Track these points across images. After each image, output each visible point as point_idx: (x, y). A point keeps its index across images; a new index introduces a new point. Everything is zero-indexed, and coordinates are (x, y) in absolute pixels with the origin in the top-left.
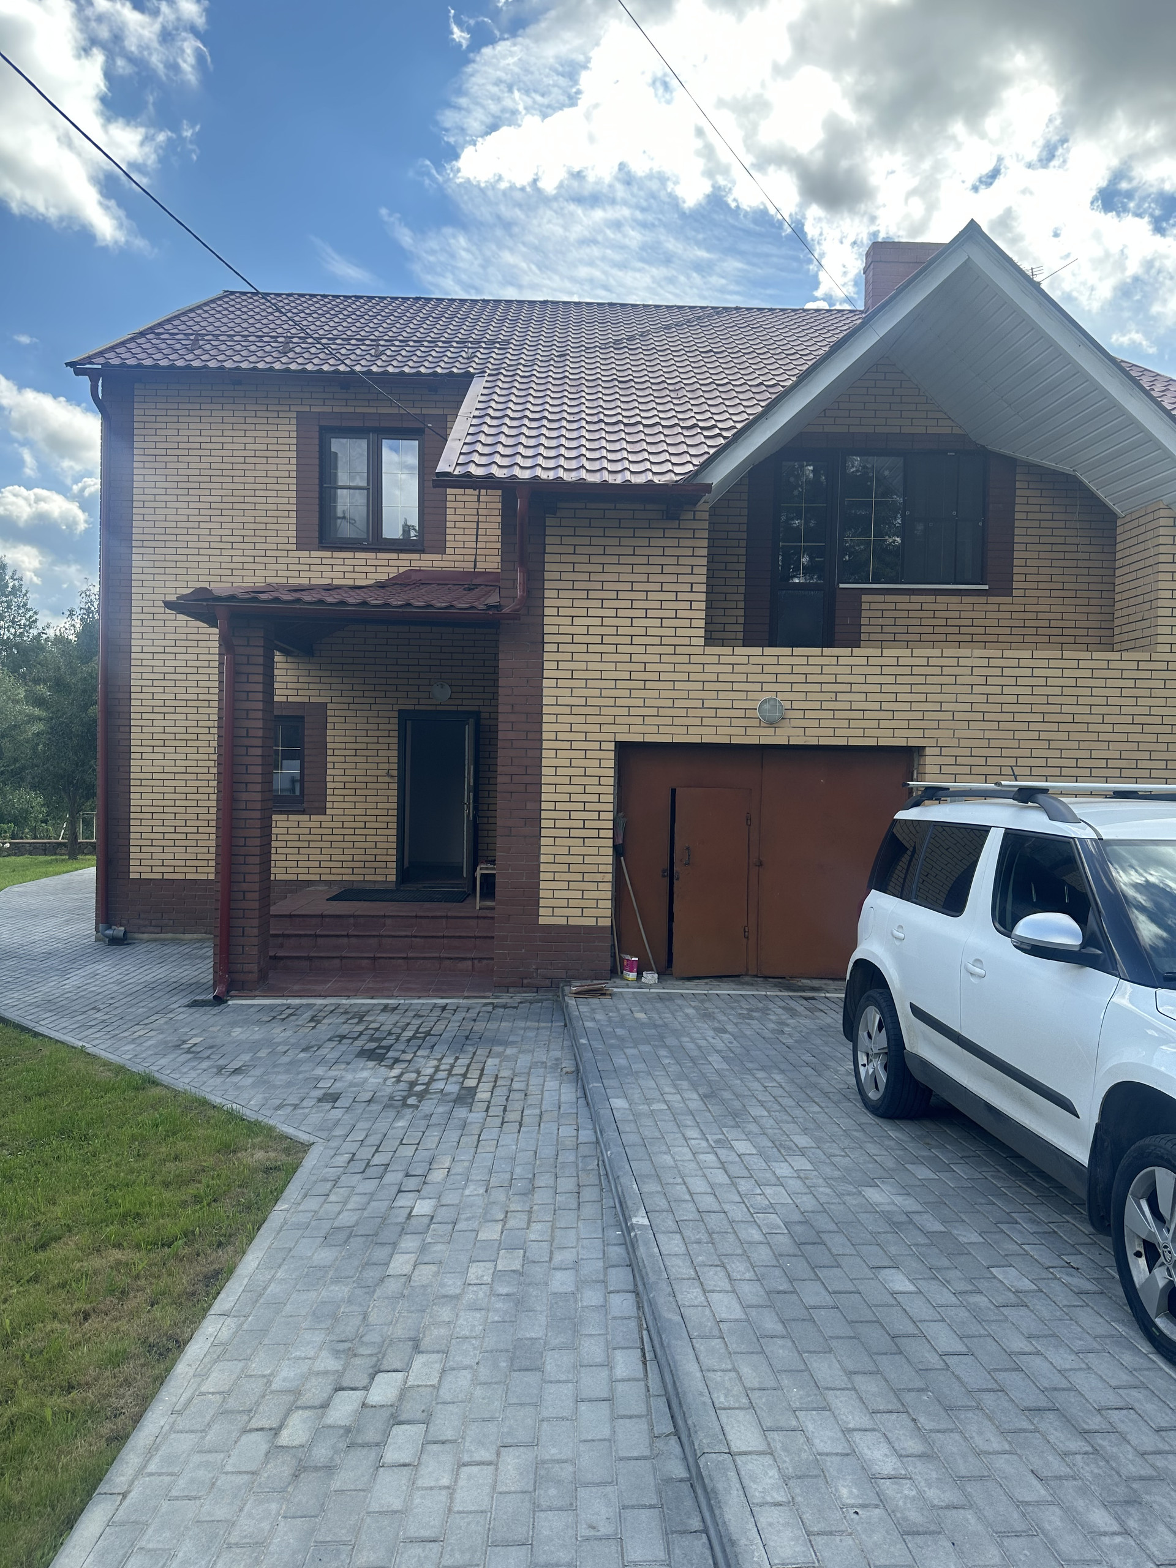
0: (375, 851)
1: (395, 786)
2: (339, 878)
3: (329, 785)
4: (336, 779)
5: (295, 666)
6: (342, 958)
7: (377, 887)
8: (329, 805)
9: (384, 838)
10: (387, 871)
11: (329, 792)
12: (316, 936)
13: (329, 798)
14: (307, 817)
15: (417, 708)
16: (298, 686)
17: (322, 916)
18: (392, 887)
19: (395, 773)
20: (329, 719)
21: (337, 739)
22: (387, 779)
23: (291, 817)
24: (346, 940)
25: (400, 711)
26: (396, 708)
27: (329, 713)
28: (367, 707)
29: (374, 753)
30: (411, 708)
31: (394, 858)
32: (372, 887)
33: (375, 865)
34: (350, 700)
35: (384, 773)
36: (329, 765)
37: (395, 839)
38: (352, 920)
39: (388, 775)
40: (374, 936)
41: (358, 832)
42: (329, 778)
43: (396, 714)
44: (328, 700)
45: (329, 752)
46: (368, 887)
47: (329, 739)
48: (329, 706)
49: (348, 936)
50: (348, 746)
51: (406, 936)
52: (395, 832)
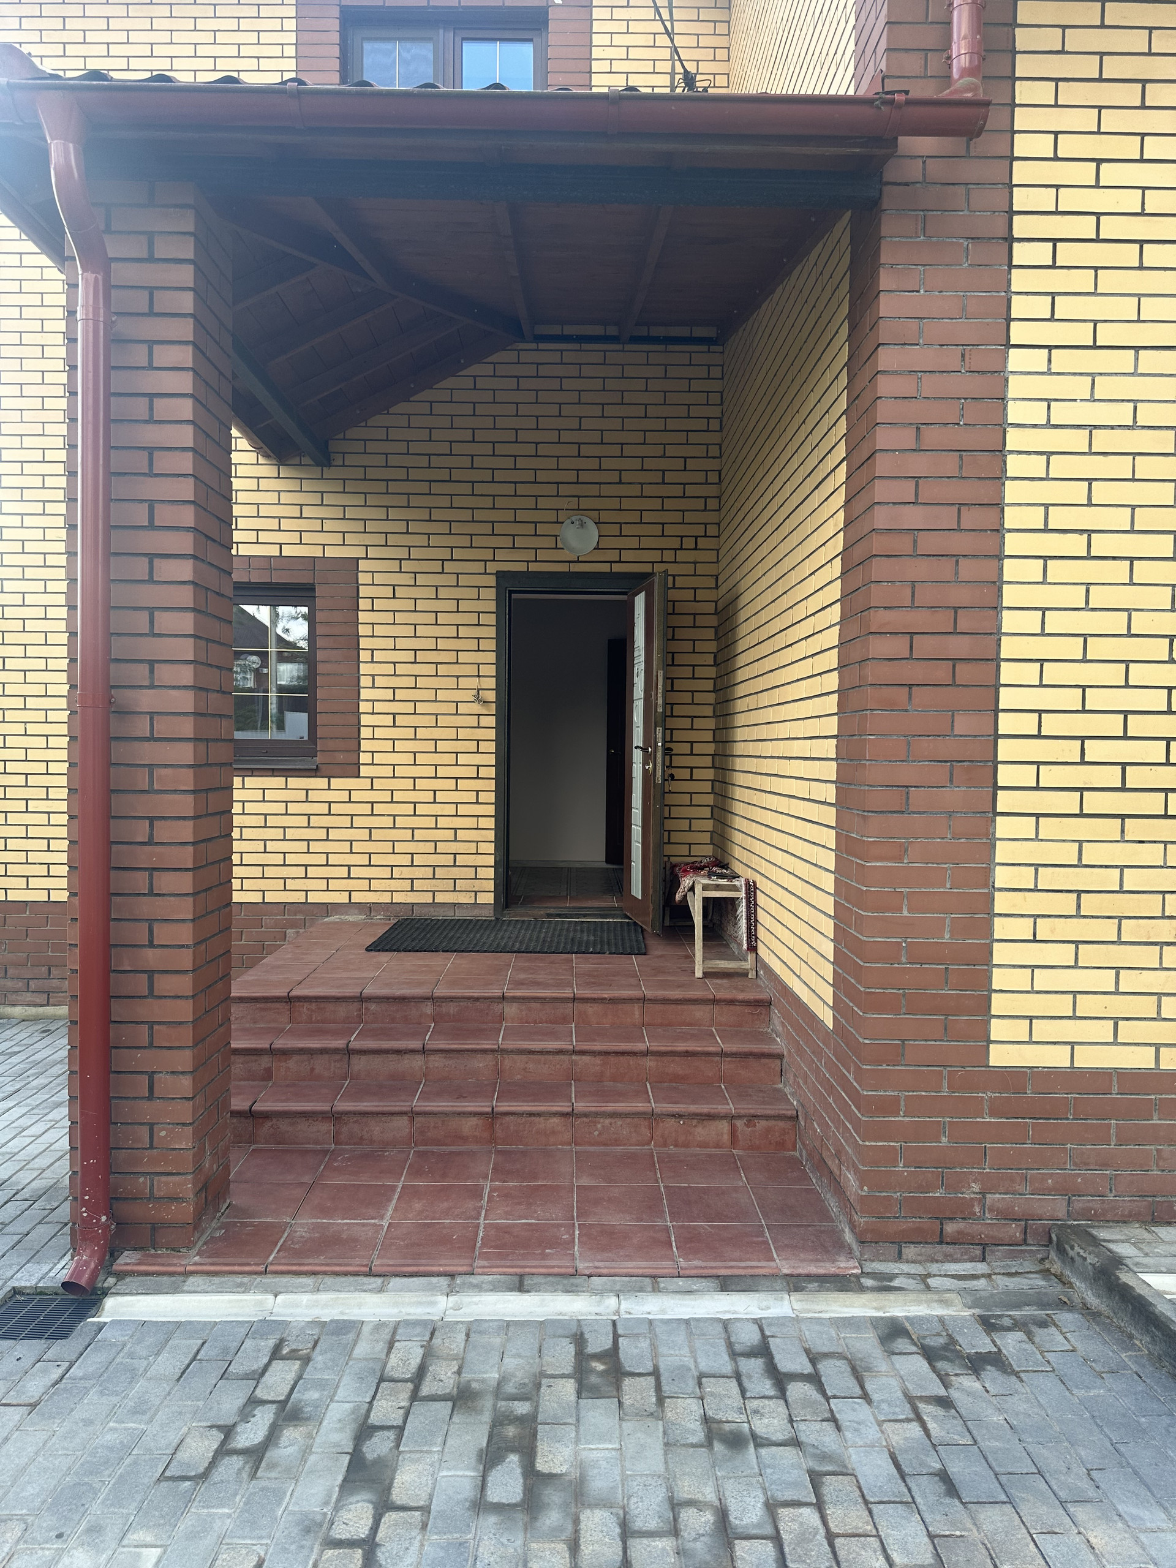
0: (454, 847)
1: (491, 721)
2: (385, 898)
3: (365, 720)
4: (379, 707)
5: (293, 485)
6: (412, 1115)
7: (460, 915)
8: (364, 758)
9: (471, 822)
10: (477, 885)
11: (365, 733)
12: (349, 1052)
13: (364, 745)
14: (322, 782)
15: (534, 567)
16: (302, 524)
17: (361, 999)
18: (488, 914)
19: (491, 696)
20: (363, 591)
21: (379, 630)
22: (476, 708)
23: (293, 782)
24: (418, 1062)
25: (500, 575)
26: (492, 567)
27: (363, 578)
28: (436, 566)
29: (450, 657)
30: (522, 567)
31: (491, 861)
32: (449, 914)
33: (455, 872)
34: (403, 553)
35: (469, 695)
36: (365, 681)
37: (491, 823)
38: (428, 1009)
39: (478, 699)
40: (485, 1051)
41: (421, 809)
42: (364, 707)
43: (492, 581)
44: (359, 552)
45: (364, 656)
46: (440, 915)
47: (363, 630)
48: (363, 565)
49: (424, 1051)
50: (401, 643)
51: (560, 1052)
52: (491, 810)
